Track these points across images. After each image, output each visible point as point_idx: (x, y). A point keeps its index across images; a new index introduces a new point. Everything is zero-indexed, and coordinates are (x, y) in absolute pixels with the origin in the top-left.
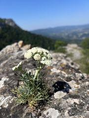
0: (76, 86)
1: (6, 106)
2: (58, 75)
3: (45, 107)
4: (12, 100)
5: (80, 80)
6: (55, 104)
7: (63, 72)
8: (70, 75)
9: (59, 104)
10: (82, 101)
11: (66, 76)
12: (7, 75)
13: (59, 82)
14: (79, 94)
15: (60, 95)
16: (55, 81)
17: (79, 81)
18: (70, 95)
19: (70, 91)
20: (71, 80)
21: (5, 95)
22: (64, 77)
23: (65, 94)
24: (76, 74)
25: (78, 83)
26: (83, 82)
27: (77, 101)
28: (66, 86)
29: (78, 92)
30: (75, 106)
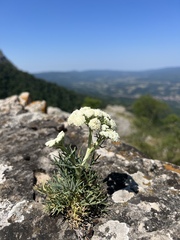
2: (112, 162)
5: (152, 170)
6: (117, 212)
7: (119, 156)
8: (133, 163)
9: (126, 212)
10: (164, 206)
11: (127, 163)
13: (115, 173)
14: (157, 195)
15: (123, 196)
16: (108, 172)
17: (150, 174)
18: (140, 195)
19: (141, 189)
20: (136, 171)
22: (122, 165)
23: (132, 194)
24: (144, 160)
26: (157, 174)
27: (155, 206)
29: (154, 191)
30: (153, 215)
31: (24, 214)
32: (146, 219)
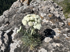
0: (59, 31)
1: (19, 46)
2: (47, 25)
3: (40, 47)
4: (22, 42)
5: (62, 27)
6: (45, 46)
8: (55, 24)
9: (47, 46)
10: (61, 45)
12: (17, 26)
14: (60, 39)
15: (48, 40)
16: (45, 29)
18: (54, 40)
19: (55, 37)
21: (18, 39)
22: (51, 26)
23: (51, 39)
24: (59, 23)
25: (60, 29)
26: (64, 28)
28: (52, 32)
29: (59, 38)
30: (57, 48)
31: (20, 45)
32: (53, 50)
